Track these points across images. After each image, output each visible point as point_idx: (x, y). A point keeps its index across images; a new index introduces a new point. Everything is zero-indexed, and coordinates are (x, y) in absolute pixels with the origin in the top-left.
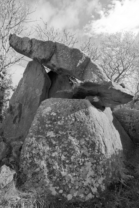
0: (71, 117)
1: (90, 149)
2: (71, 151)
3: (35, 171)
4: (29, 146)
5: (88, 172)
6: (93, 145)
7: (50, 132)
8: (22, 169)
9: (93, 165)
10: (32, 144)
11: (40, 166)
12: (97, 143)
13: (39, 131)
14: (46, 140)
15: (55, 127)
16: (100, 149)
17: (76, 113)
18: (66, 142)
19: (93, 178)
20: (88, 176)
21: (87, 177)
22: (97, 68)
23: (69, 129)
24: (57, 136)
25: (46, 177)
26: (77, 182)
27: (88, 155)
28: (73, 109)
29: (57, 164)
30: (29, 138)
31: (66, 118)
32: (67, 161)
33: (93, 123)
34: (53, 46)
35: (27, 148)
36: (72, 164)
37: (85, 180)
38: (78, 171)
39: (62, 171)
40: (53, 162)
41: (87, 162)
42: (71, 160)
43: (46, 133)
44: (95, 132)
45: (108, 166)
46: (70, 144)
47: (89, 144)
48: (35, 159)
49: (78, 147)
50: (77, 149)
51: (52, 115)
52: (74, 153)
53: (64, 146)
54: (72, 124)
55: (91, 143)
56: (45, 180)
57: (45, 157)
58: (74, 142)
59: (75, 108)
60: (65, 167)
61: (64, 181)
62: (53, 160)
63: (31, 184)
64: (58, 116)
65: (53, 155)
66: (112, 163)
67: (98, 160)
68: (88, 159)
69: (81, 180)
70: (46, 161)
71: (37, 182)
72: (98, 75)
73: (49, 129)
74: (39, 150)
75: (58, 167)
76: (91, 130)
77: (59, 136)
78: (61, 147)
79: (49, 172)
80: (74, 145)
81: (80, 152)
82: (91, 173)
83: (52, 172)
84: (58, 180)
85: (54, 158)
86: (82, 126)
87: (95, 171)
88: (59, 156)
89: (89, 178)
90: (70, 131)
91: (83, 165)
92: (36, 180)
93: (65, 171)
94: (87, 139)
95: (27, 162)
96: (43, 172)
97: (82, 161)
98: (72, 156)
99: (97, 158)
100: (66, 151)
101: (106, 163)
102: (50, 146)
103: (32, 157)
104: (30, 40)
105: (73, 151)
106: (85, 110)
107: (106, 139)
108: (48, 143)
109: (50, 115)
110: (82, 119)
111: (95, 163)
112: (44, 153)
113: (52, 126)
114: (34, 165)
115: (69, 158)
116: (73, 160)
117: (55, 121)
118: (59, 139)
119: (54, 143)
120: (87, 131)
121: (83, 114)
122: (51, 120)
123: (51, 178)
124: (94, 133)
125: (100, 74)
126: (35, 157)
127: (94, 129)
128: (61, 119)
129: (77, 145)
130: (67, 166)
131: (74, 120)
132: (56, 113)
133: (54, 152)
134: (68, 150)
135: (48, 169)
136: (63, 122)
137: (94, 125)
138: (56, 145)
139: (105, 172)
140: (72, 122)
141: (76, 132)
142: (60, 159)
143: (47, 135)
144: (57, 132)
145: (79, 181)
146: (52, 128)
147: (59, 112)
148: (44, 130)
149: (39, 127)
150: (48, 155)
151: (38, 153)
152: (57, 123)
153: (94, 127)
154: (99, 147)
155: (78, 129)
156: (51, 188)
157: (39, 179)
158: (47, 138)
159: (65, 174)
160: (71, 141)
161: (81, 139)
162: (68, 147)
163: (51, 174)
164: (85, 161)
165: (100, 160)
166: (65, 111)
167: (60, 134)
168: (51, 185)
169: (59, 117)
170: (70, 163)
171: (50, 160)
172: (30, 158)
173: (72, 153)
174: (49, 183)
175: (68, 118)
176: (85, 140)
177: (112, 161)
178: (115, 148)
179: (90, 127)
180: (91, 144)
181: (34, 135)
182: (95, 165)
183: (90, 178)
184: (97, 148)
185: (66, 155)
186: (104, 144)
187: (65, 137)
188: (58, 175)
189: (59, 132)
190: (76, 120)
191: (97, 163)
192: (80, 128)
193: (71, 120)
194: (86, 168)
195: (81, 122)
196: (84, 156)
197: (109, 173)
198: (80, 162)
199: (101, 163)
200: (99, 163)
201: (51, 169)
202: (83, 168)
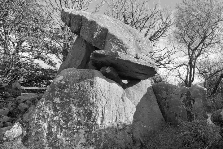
0: (76, 86)
1: (87, 118)
2: (69, 117)
3: (38, 131)
4: (39, 109)
5: (81, 139)
6: (90, 114)
7: (57, 99)
8: (30, 127)
9: (86, 133)
10: (41, 107)
11: (42, 127)
12: (94, 112)
13: (49, 97)
14: (53, 105)
15: (62, 94)
16: (95, 119)
17: (82, 82)
18: (67, 109)
19: (83, 145)
20: (80, 142)
21: (78, 144)
22: (116, 39)
23: (73, 97)
24: (61, 102)
25: (45, 137)
26: (68, 146)
27: (83, 123)
28: (80, 78)
29: (56, 127)
30: (40, 102)
31: (72, 87)
32: (65, 126)
33: (95, 93)
34: (80, 20)
35: (37, 110)
36: (68, 130)
37: (75, 146)
38: (71, 137)
39: (58, 134)
40: (53, 125)
41: (81, 130)
42: (68, 125)
43: (54, 99)
44: (95, 102)
45: (100, 137)
46: (70, 110)
47: (86, 113)
48: (40, 121)
49: (76, 114)
50: (75, 116)
51: (62, 83)
52: (71, 119)
53: (65, 112)
54: (75, 93)
55: (88, 111)
56: (43, 139)
57: (48, 119)
58: (74, 109)
59: (82, 78)
60: (61, 131)
61: (57, 143)
62: (53, 123)
63: (33, 141)
64: (67, 84)
65: (55, 119)
66: (105, 135)
67: (91, 129)
68: (82, 127)
69: (72, 145)
70: (48, 123)
71: (37, 141)
72: (119, 46)
73: (57, 96)
74: (45, 113)
75: (56, 130)
76: (91, 100)
77: (63, 103)
78: (62, 112)
79: (48, 133)
80: (73, 112)
81: (77, 119)
82: (83, 140)
83: (50, 134)
84: (53, 141)
85: (55, 121)
86: (84, 95)
87: (87, 139)
88: (59, 120)
89: (79, 144)
90: (73, 99)
91: (77, 132)
92: (37, 138)
93: (60, 134)
94: (86, 108)
95: (34, 122)
96: (43, 132)
97: (76, 128)
98: (70, 122)
99: (90, 127)
100: (65, 116)
101: (98, 134)
102: (54, 111)
103: (38, 118)
104: (69, 15)
105: (71, 118)
106: (91, 80)
107: (106, 111)
108: (53, 107)
109: (60, 83)
110: (86, 88)
111: (88, 132)
112: (48, 116)
113: (60, 93)
114: (38, 126)
115: (66, 123)
116: (69, 126)
117: (63, 88)
118: (62, 105)
119: (58, 108)
120: (87, 101)
121: (88, 84)
122: (60, 87)
123: (49, 138)
124: (93, 102)
125: (121, 44)
126: (41, 118)
127: (94, 99)
128: (68, 87)
129: (76, 112)
130: (63, 130)
131: (78, 88)
132: (65, 81)
133: (56, 116)
134: (68, 117)
135: (48, 130)
136: (69, 89)
137: (96, 95)
138: (59, 111)
139: (96, 142)
140: (75, 91)
141: (78, 100)
142: (60, 123)
143: (54, 100)
144: (62, 99)
145: (70, 146)
146: (60, 94)
147: (68, 81)
148: (53, 96)
149: (50, 93)
150: (51, 118)
151: (43, 116)
152: (64, 91)
153: (95, 97)
154: (95, 117)
155: (80, 98)
156: (46, 147)
157: (39, 138)
158: (54, 103)
159: (60, 138)
160: (72, 108)
161: (81, 107)
162: (68, 114)
163: (49, 135)
164: (79, 128)
165: (93, 129)
166: (73, 80)
167: (64, 101)
168: (47, 145)
169: (67, 86)
170: (67, 128)
171: (51, 122)
172: (37, 119)
173: (70, 119)
174: (46, 143)
175: (74, 86)
176: (84, 109)
177: (106, 133)
178: (118, 121)
179: (90, 97)
180: (88, 113)
181: (44, 100)
182: (87, 134)
183: (81, 145)
184: (92, 117)
185: (65, 120)
186: (103, 115)
187: (68, 104)
188: (54, 137)
189: (64, 99)
190: (79, 89)
191: (90, 132)
192: (82, 97)
193: (75, 89)
194: (79, 135)
195: (84, 91)
196: (79, 123)
197: (100, 143)
198: (75, 129)
199: (93, 132)
200: (91, 132)
201: (50, 131)
202: (76, 134)
